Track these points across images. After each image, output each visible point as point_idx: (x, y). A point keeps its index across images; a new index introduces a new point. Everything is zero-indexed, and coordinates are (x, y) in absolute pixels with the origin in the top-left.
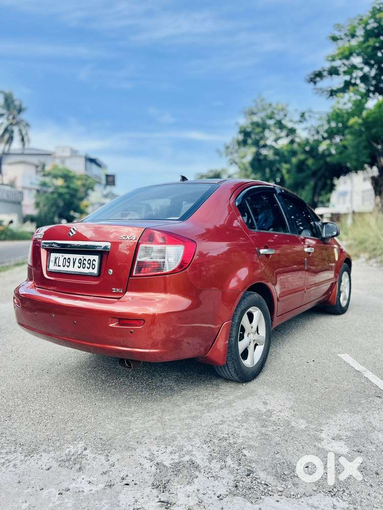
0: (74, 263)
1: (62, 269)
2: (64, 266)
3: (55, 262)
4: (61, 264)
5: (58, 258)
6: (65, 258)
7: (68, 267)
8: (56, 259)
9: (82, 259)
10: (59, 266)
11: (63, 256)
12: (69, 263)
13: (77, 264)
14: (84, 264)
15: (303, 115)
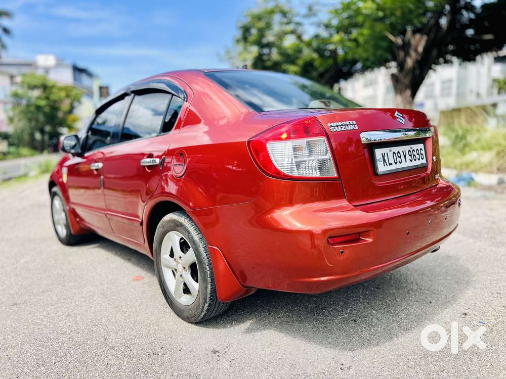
0: (405, 156)
1: (394, 167)
2: (396, 163)
3: (384, 161)
4: (392, 161)
5: (386, 154)
6: (394, 153)
7: (400, 163)
8: (383, 157)
9: (411, 151)
10: (391, 164)
11: (390, 151)
12: (400, 157)
13: (408, 158)
14: (414, 155)
15: (310, 9)
